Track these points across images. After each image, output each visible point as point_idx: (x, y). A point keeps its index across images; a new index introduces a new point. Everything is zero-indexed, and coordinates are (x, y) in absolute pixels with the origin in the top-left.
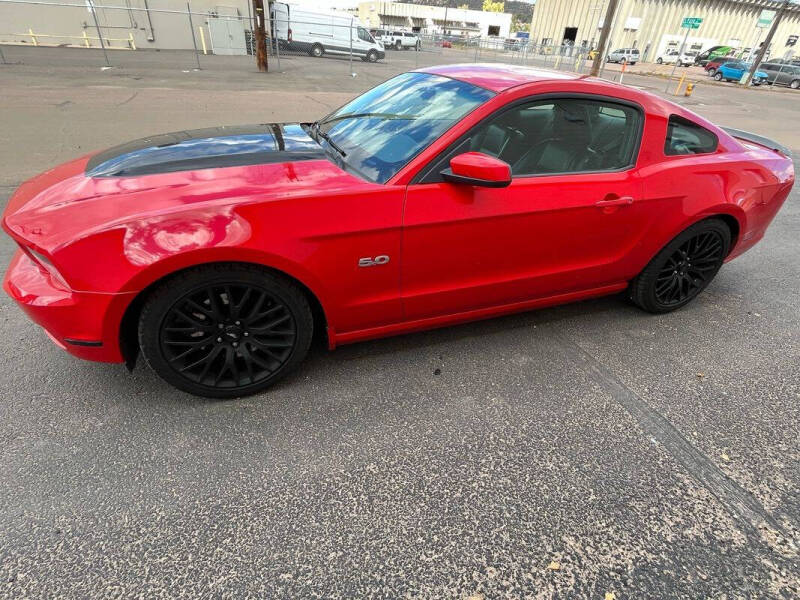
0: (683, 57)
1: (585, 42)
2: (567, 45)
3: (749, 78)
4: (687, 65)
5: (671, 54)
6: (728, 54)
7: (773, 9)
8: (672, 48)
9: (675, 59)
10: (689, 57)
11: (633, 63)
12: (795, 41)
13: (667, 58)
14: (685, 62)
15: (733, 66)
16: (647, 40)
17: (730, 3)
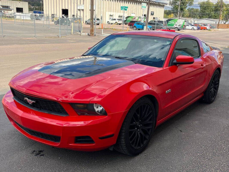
0: (117, 21)
1: (73, 16)
2: (65, 17)
3: (146, 28)
4: (120, 24)
5: (112, 20)
6: (133, 19)
7: (146, 3)
8: (111, 17)
9: (114, 22)
10: (120, 21)
11: (98, 24)
12: (153, 13)
13: (111, 22)
14: (118, 23)
15: (138, 24)
16: (100, 14)
17: (135, 1)
